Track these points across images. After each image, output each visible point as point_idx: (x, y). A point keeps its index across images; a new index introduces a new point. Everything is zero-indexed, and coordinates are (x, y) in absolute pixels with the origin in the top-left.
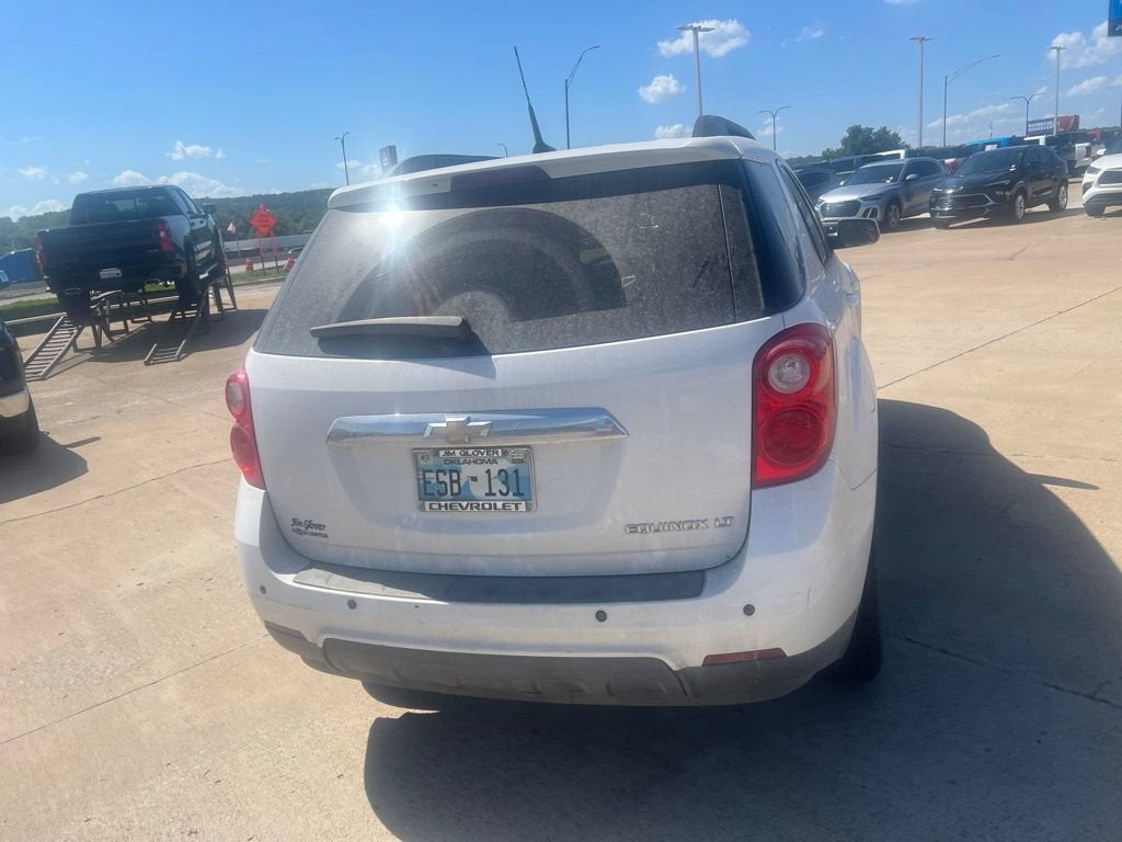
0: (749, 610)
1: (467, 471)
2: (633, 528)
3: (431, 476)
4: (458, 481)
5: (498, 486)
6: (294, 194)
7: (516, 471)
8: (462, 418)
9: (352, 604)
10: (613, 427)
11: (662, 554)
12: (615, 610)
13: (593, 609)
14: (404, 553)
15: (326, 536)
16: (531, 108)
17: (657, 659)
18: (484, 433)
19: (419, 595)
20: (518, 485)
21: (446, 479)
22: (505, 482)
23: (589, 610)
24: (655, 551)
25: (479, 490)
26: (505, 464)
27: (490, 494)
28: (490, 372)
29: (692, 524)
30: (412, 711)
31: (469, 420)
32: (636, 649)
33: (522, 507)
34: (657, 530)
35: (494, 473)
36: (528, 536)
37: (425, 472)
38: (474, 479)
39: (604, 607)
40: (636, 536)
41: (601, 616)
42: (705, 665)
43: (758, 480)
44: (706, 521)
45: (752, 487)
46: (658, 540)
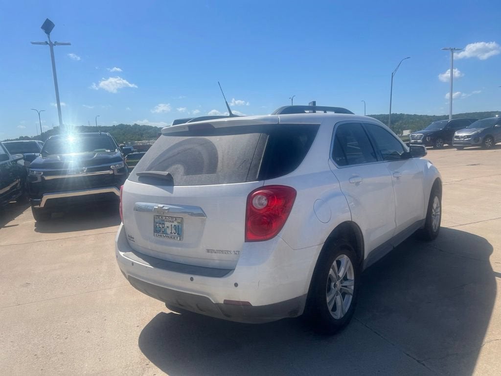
0: (236, 285)
1: (167, 224)
2: (208, 251)
3: (157, 224)
4: (164, 227)
5: (174, 231)
7: (178, 226)
8: (162, 206)
9: (133, 264)
10: (203, 215)
11: (217, 261)
12: (196, 278)
13: (190, 276)
14: (151, 250)
15: (134, 241)
16: (226, 102)
17: (208, 298)
18: (166, 211)
19: (148, 264)
20: (179, 231)
21: (161, 226)
22: (175, 229)
23: (189, 276)
24: (216, 260)
25: (169, 231)
26: (176, 223)
27: (171, 233)
28: (171, 191)
29: (227, 252)
30: (173, 312)
31: (163, 207)
32: (201, 293)
33: (178, 239)
34: (215, 253)
35: (173, 226)
36: (180, 249)
37: (156, 223)
38: (168, 227)
39: (192, 276)
40: (210, 254)
41: (192, 279)
42: (224, 303)
43: (248, 239)
44: (230, 251)
45: (245, 242)
46: (215, 256)
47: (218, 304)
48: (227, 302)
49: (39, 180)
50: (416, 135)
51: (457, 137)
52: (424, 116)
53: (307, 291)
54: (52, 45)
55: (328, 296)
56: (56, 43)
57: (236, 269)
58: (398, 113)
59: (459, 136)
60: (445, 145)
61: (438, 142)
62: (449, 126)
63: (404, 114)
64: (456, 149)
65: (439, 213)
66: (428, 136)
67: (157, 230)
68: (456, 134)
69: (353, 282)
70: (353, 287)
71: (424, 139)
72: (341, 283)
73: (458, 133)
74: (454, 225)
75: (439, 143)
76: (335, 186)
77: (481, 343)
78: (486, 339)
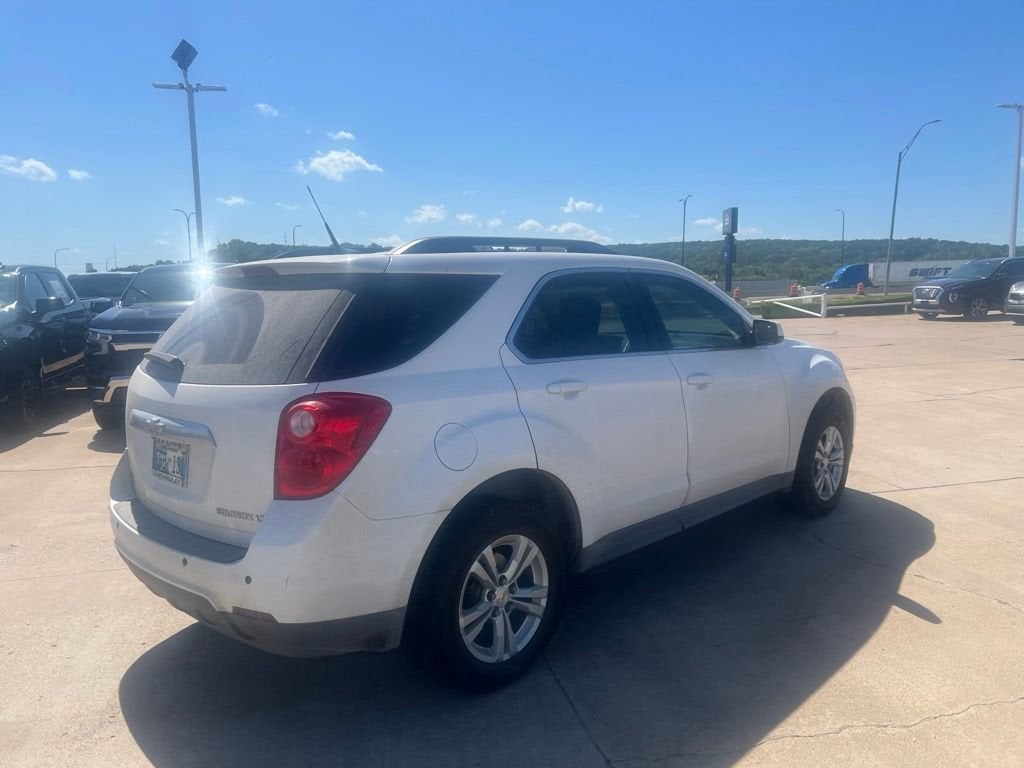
0: (248, 580)
1: (170, 454)
2: (220, 511)
3: (158, 454)
4: (165, 460)
5: (176, 467)
6: (652, 245)
7: (183, 460)
8: (155, 418)
11: (234, 531)
12: (192, 560)
13: (182, 556)
17: (208, 600)
19: (136, 527)
20: (182, 469)
21: (162, 457)
22: (179, 466)
24: (232, 529)
25: (171, 468)
26: (180, 455)
27: (173, 471)
29: (248, 516)
31: (158, 421)
32: (197, 589)
33: (182, 483)
34: (229, 515)
35: (176, 458)
37: (156, 451)
38: (170, 460)
39: (187, 556)
40: (221, 516)
41: (185, 562)
42: (234, 613)
43: (279, 495)
44: (251, 516)
45: (275, 499)
46: (231, 522)
47: (224, 614)
48: (238, 611)
49: (105, 350)
50: (927, 288)
51: (1016, 297)
52: (982, 245)
53: (404, 602)
54: (191, 91)
55: (464, 615)
56: (199, 87)
57: (251, 547)
58: (922, 238)
59: (1018, 295)
60: (990, 313)
61: (975, 306)
62: (1003, 271)
63: (936, 240)
64: (1013, 322)
65: (841, 463)
66: (954, 291)
67: (156, 466)
68: (1014, 290)
69: (546, 590)
70: (544, 602)
71: (944, 298)
72: (511, 590)
73: (1018, 288)
74: (888, 488)
75: (978, 308)
76: (504, 399)
77: (757, 740)
78: (777, 732)
